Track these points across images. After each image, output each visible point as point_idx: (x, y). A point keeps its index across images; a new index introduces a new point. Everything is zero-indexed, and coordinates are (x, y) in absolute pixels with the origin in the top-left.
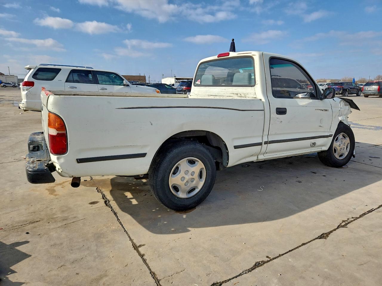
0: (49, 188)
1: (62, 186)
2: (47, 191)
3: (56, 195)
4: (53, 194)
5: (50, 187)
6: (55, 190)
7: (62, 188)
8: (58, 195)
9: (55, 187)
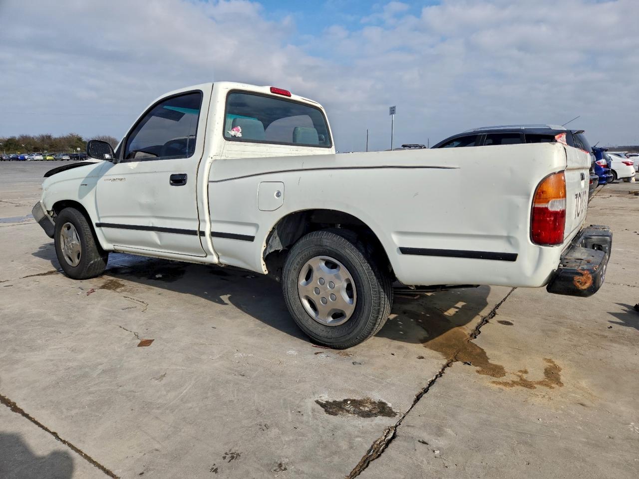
0: (553, 385)
1: (525, 376)
2: (562, 379)
3: (550, 361)
4: (555, 365)
5: (551, 388)
6: (545, 373)
7: (529, 370)
8: (545, 359)
9: (540, 383)
